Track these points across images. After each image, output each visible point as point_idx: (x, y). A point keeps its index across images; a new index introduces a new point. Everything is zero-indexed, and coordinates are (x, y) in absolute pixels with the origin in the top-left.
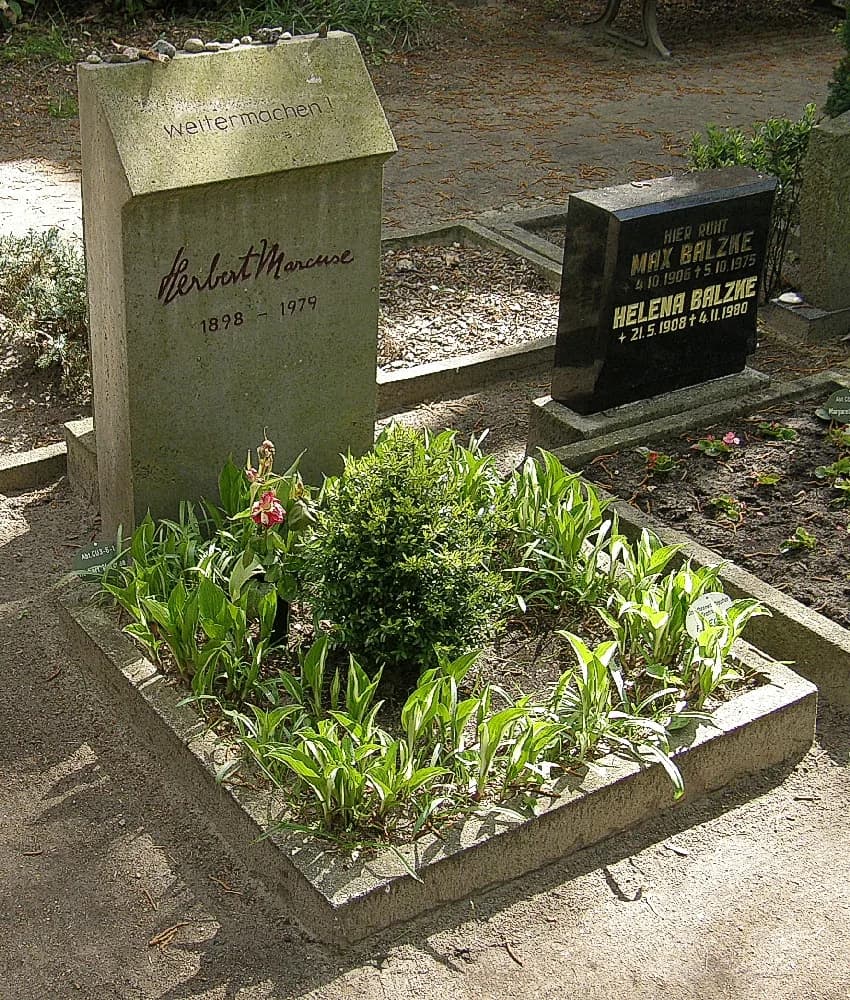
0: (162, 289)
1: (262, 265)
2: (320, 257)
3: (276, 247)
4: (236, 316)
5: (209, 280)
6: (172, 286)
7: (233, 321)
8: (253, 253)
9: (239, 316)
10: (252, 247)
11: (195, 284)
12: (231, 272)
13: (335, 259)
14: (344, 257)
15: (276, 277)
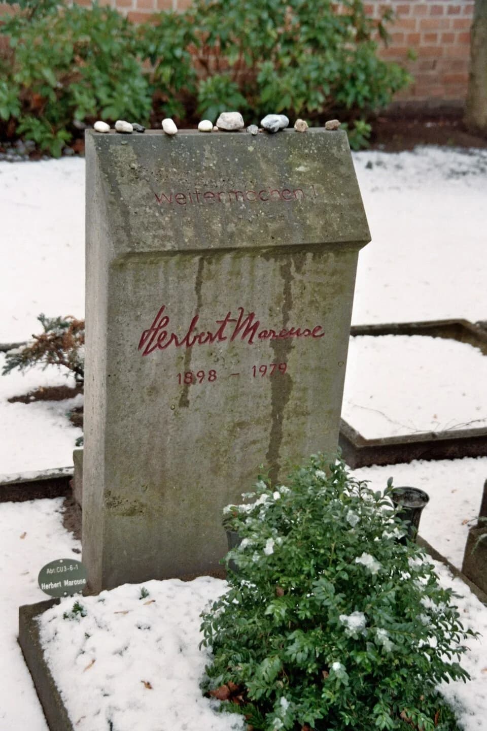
0: (142, 342)
1: (237, 330)
2: (293, 329)
3: (251, 316)
4: (210, 373)
5: (187, 338)
6: (152, 339)
7: (207, 376)
8: (231, 318)
9: (213, 373)
10: (230, 313)
11: (174, 341)
12: (208, 333)
13: (307, 333)
14: (315, 331)
15: (250, 341)
